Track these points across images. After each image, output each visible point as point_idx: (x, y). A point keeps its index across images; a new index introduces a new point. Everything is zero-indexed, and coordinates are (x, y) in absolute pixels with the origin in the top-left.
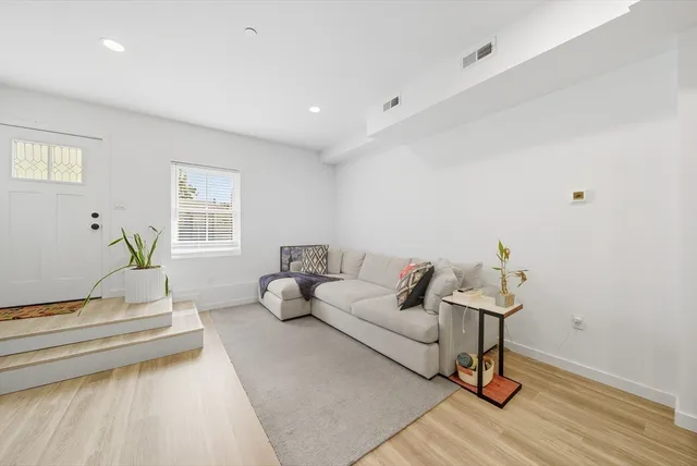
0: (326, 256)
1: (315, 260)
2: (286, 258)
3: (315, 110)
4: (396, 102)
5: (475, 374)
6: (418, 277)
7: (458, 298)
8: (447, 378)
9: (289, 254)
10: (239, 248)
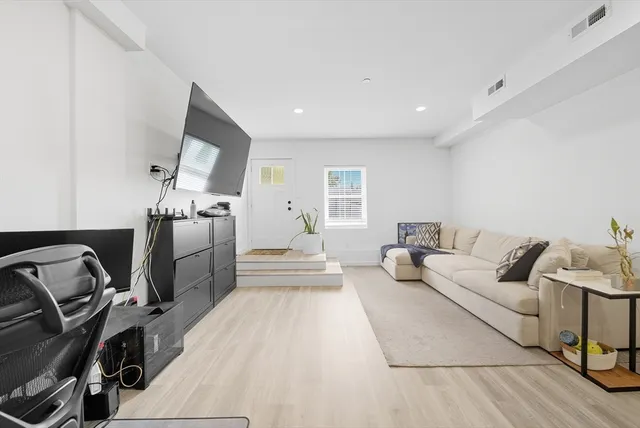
0: (439, 233)
1: (427, 236)
2: (403, 233)
3: (421, 109)
4: (500, 84)
5: (579, 353)
6: (520, 253)
7: (561, 275)
8: (549, 353)
9: (405, 229)
10: (366, 223)
